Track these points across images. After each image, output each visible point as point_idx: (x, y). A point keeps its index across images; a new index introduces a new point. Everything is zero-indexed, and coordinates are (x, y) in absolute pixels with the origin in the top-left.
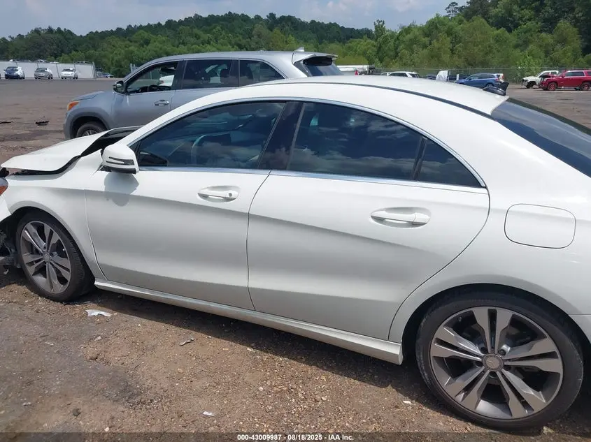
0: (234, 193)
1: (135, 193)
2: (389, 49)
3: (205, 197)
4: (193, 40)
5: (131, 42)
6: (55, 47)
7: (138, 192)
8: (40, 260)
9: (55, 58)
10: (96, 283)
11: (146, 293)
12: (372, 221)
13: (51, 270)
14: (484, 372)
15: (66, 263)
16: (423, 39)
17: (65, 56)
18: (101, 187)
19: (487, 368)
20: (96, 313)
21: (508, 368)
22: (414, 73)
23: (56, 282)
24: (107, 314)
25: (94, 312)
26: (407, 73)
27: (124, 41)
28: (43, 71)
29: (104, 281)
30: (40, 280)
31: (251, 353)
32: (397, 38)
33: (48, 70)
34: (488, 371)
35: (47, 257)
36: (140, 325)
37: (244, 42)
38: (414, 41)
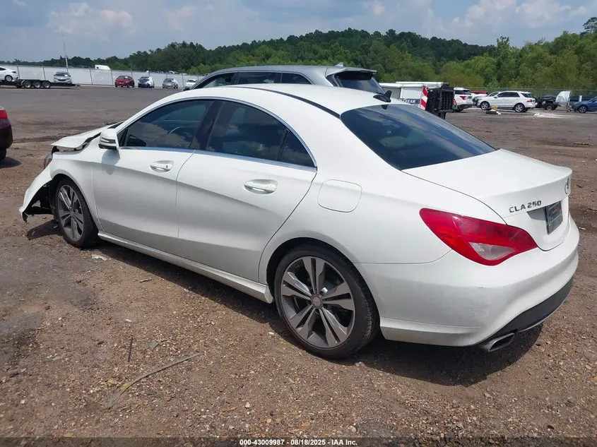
0: (170, 166)
1: (117, 165)
2: (510, 68)
3: (154, 168)
4: (311, 55)
5: (253, 56)
6: (186, 60)
7: (119, 164)
8: (68, 215)
9: (186, 69)
10: (99, 234)
11: (126, 242)
12: (245, 189)
13: (74, 223)
14: (312, 309)
15: (81, 217)
16: (550, 56)
17: (194, 69)
18: (99, 160)
19: (314, 306)
20: (97, 257)
21: (326, 306)
22: (527, 93)
23: (77, 232)
24: (104, 259)
25: (97, 256)
26: (519, 93)
27: (247, 55)
28: (170, 81)
29: (104, 233)
30: (68, 230)
31: (186, 293)
32: (520, 55)
33: (174, 81)
34: (314, 309)
35: (72, 213)
36: (122, 267)
37: (360, 57)
38: (538, 59)
